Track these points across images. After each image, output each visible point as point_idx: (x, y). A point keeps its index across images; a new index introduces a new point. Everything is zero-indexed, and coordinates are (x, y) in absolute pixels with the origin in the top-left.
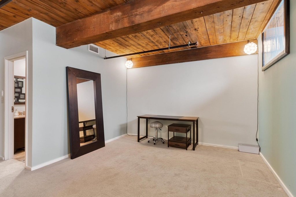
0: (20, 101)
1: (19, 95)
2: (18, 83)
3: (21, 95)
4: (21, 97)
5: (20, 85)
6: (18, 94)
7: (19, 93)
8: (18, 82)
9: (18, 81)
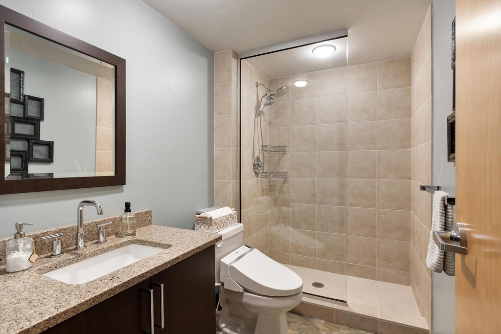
0: (34, 169)
1: (30, 148)
2: (23, 104)
3: (36, 148)
4: (36, 156)
5: (32, 111)
6: (26, 143)
7: (28, 140)
8: (24, 100)
9: (24, 96)
